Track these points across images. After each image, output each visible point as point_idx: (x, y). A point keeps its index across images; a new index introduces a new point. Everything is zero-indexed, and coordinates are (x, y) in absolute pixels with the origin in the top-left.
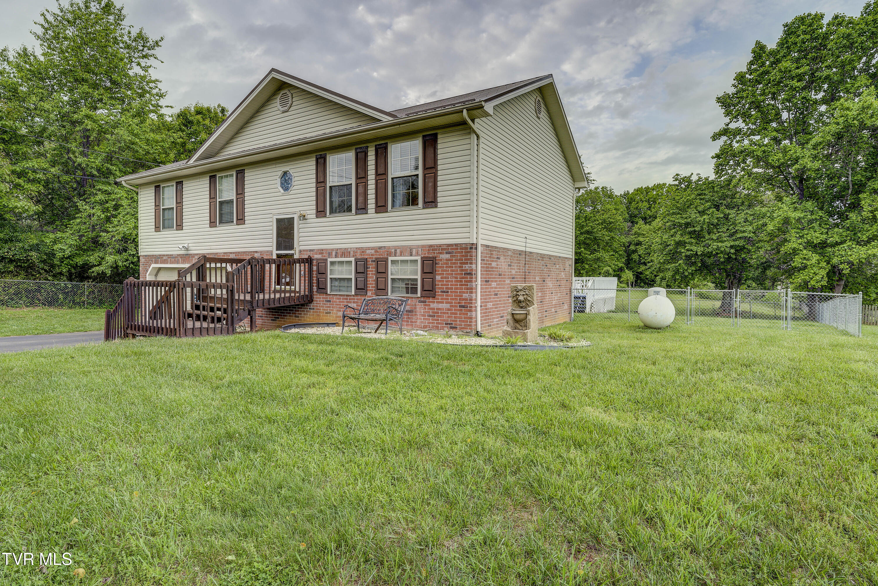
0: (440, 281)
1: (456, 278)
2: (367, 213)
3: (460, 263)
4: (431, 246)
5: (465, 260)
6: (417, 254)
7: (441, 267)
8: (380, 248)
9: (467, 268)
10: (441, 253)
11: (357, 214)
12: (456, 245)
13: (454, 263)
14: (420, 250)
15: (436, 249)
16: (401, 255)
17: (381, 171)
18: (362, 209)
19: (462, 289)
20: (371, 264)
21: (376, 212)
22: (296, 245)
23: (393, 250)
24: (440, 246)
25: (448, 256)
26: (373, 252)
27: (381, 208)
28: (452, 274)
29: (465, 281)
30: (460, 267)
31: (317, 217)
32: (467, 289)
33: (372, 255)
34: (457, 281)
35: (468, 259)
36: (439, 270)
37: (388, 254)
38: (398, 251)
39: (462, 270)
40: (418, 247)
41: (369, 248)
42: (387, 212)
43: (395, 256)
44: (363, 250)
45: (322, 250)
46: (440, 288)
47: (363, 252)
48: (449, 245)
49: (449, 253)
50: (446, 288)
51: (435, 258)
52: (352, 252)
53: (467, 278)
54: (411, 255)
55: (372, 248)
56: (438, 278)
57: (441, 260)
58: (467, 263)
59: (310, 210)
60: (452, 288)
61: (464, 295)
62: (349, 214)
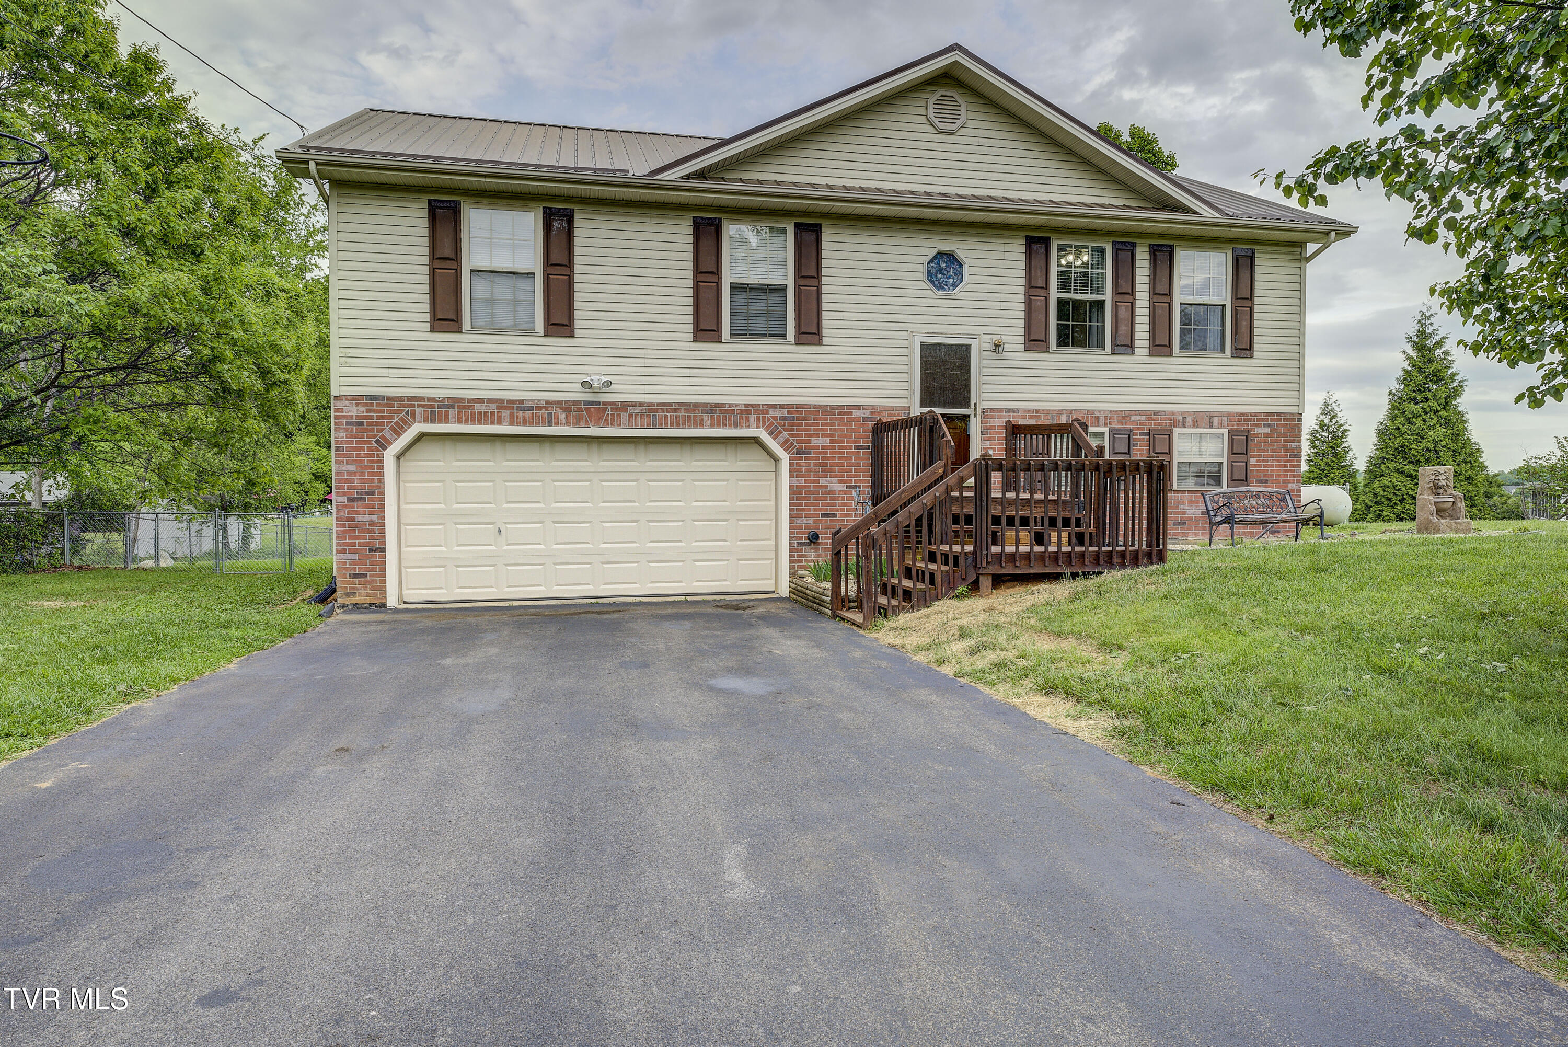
0: (1255, 466)
1: (1278, 461)
2: (1133, 354)
3: (1285, 441)
4: (1242, 414)
5: (1291, 436)
6: (1221, 425)
7: (1256, 446)
8: (1156, 413)
9: (1294, 447)
10: (1257, 426)
11: (1113, 353)
12: (1278, 414)
13: (1276, 441)
14: (1225, 419)
15: (1250, 420)
16: (1194, 426)
17: (1162, 287)
18: (1125, 346)
19: (1286, 476)
20: (1139, 439)
21: (1151, 355)
22: (973, 400)
23: (1180, 418)
24: (1256, 414)
25: (1267, 430)
26: (1143, 418)
27: (1160, 347)
28: (1272, 456)
29: (1291, 466)
30: (1284, 446)
31: (1027, 350)
32: (1294, 476)
33: (1142, 424)
34: (1280, 466)
35: (1296, 435)
36: (1253, 450)
37: (1171, 424)
38: (1189, 419)
39: (1287, 451)
40: (1222, 414)
41: (1135, 413)
42: (1170, 355)
43: (1184, 426)
44: (1125, 416)
45: (1037, 411)
46: (1255, 476)
47: (1124, 418)
48: (1268, 414)
49: (1269, 426)
50: (1264, 476)
51: (1248, 432)
52: (1102, 419)
53: (1293, 461)
54: (1211, 427)
55: (1142, 413)
56: (1253, 461)
57: (1257, 435)
58: (1293, 441)
59: (1014, 334)
60: (1272, 476)
61: (1290, 485)
62: (1100, 351)
